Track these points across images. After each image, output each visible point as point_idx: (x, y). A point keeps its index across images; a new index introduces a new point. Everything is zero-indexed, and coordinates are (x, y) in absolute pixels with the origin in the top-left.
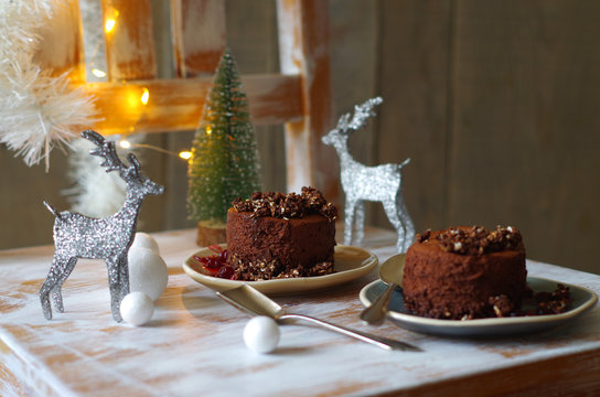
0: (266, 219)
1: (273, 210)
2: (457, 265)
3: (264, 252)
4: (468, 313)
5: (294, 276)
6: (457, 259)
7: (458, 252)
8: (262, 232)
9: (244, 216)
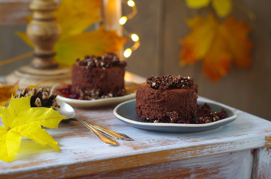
0: (94, 69)
1: (97, 65)
2: (152, 94)
3: (93, 86)
4: (157, 119)
5: (110, 97)
6: (152, 91)
7: (153, 87)
8: (92, 76)
9: (82, 67)
